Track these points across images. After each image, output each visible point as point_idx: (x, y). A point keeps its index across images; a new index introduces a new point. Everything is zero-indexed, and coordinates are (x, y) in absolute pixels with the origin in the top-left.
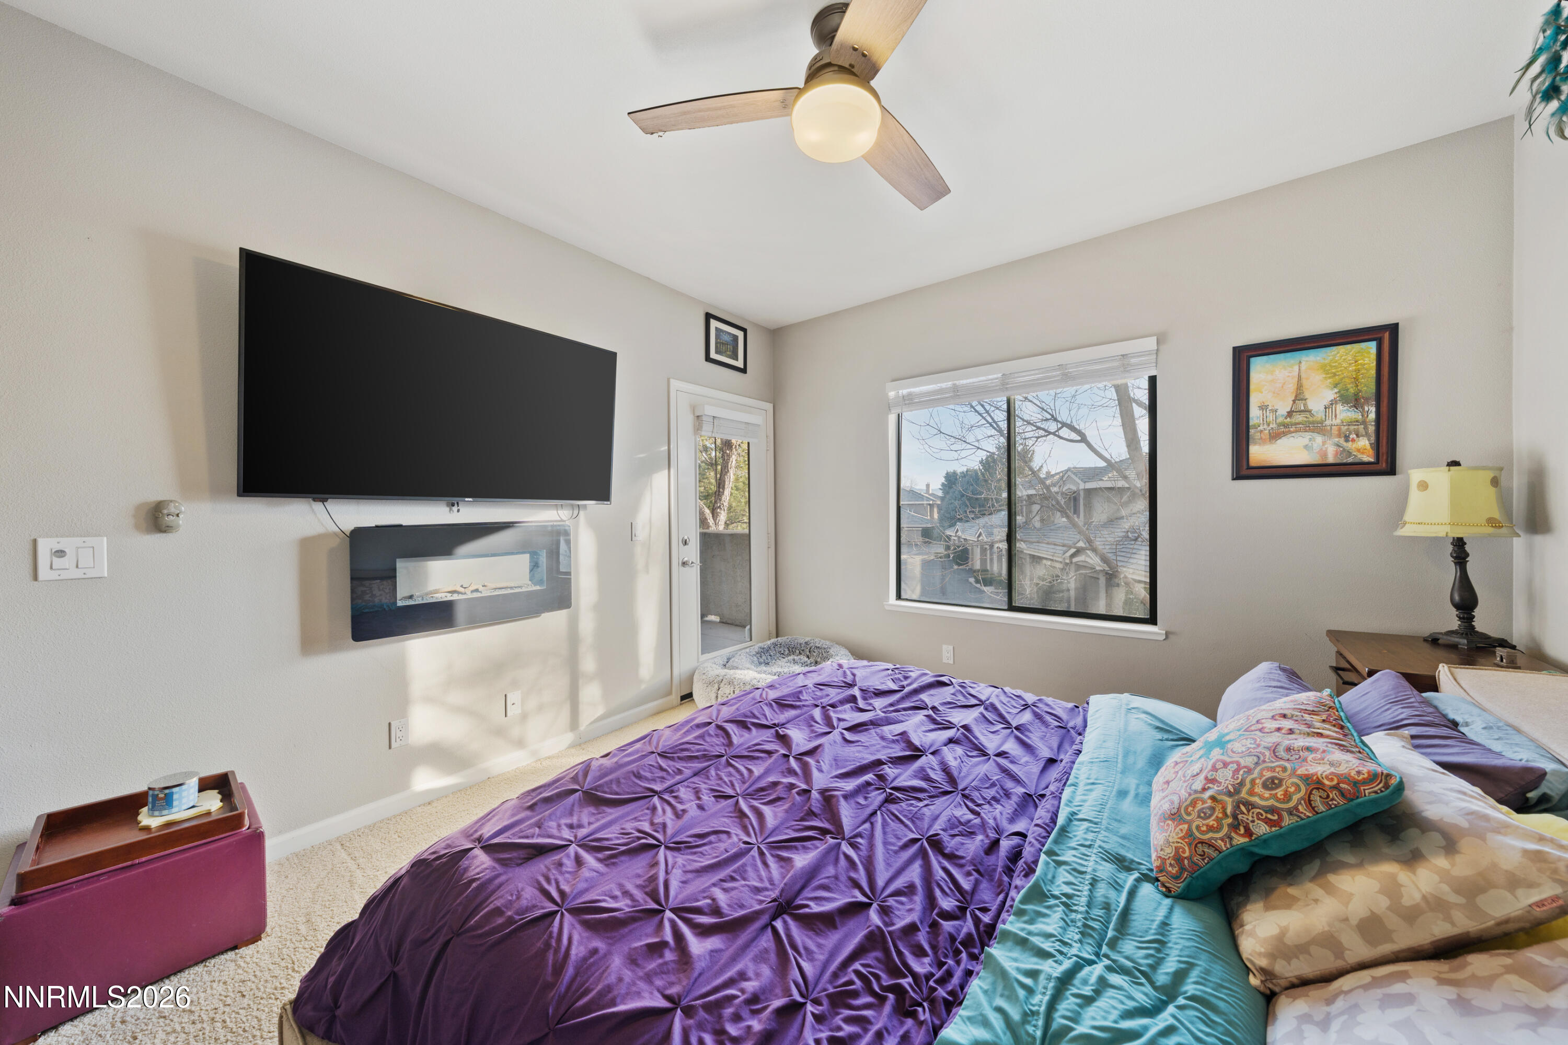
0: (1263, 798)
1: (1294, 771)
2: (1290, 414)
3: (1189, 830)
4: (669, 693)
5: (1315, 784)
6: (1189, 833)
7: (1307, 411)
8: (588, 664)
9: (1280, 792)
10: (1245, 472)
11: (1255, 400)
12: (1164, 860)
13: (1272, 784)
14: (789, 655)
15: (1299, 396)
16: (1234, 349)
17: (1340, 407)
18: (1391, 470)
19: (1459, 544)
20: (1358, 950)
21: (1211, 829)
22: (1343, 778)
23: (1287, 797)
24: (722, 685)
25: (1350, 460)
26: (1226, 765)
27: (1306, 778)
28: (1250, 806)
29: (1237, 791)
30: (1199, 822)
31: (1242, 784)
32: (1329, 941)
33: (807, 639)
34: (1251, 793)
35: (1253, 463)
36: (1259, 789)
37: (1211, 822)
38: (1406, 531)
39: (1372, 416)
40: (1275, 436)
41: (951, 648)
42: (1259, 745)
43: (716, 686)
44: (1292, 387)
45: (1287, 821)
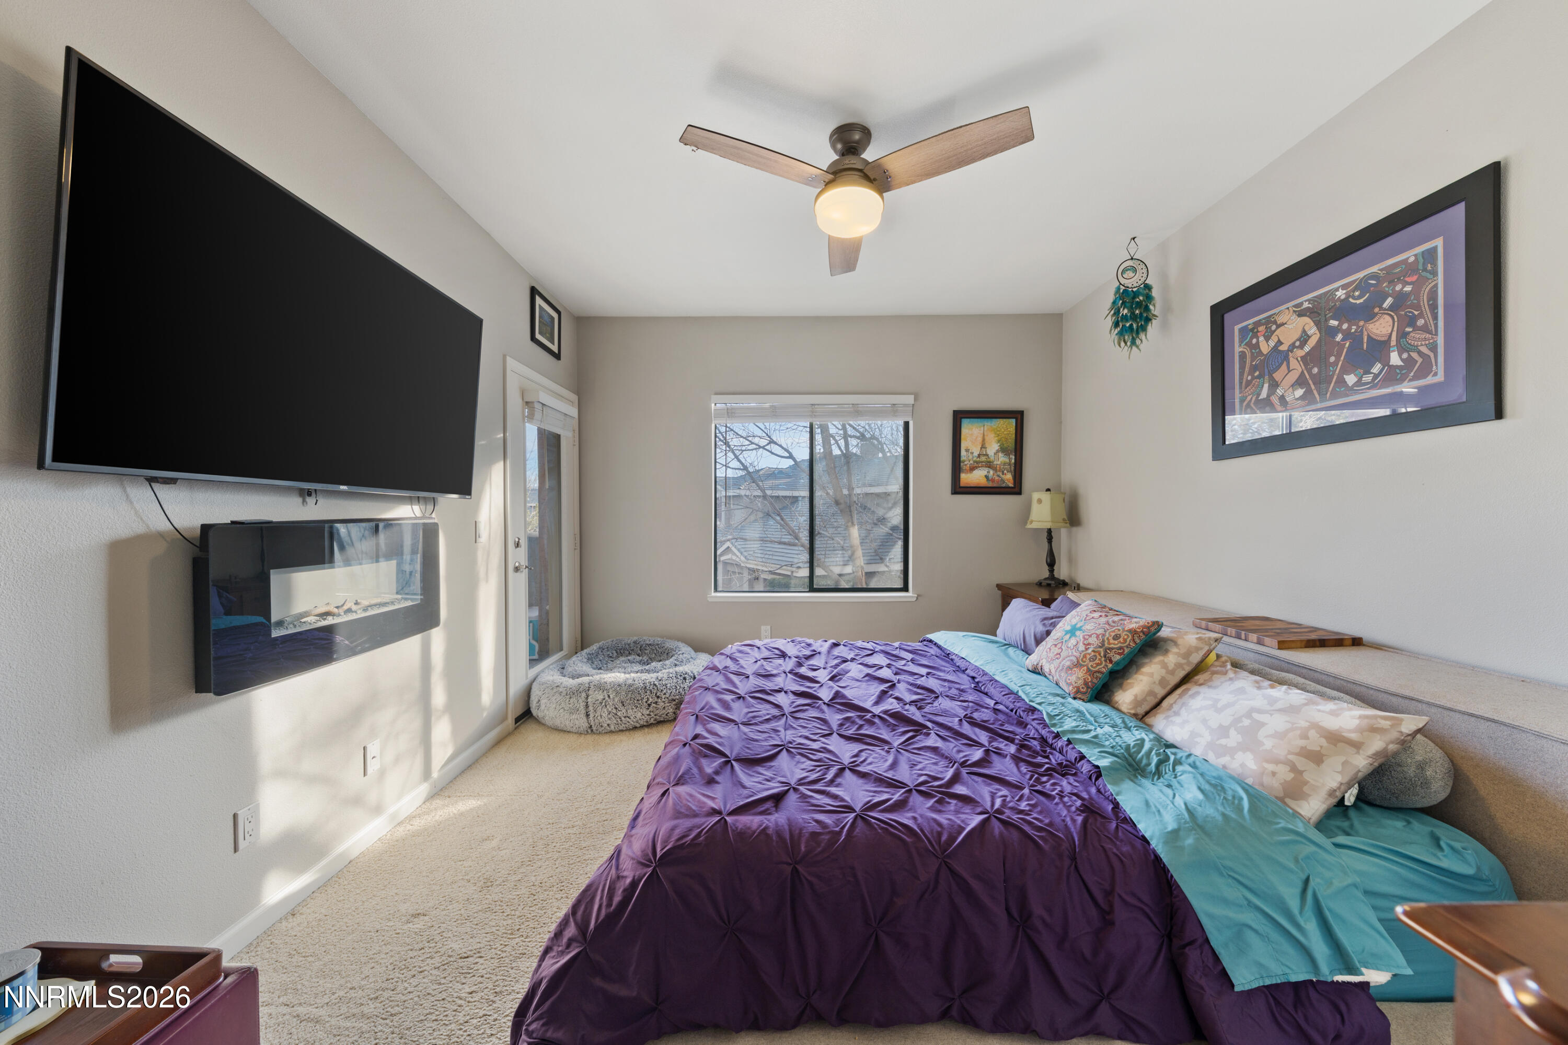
0: (1115, 644)
1: (1124, 630)
2: (979, 456)
3: (1088, 669)
4: (505, 718)
5: (1133, 632)
6: (1088, 670)
7: (987, 455)
8: (439, 697)
9: (1121, 640)
10: (958, 490)
11: (964, 445)
12: (1078, 688)
13: (1116, 637)
14: (617, 657)
15: (983, 447)
16: (954, 411)
17: (1000, 455)
18: (1019, 493)
19: (1049, 531)
20: (1161, 692)
21: (1098, 664)
22: (1144, 627)
23: (1125, 640)
24: (590, 692)
25: (1004, 485)
26: (1090, 636)
27: (1130, 631)
28: (1111, 649)
29: (1103, 645)
30: (1091, 663)
31: (1103, 641)
32: (1151, 693)
33: (635, 638)
34: (1109, 643)
35: (962, 484)
36: (1112, 641)
37: (1097, 661)
38: (1029, 526)
39: (1013, 461)
40: (972, 469)
41: (769, 627)
42: (1100, 624)
43: (584, 695)
44: (980, 439)
45: (1127, 651)
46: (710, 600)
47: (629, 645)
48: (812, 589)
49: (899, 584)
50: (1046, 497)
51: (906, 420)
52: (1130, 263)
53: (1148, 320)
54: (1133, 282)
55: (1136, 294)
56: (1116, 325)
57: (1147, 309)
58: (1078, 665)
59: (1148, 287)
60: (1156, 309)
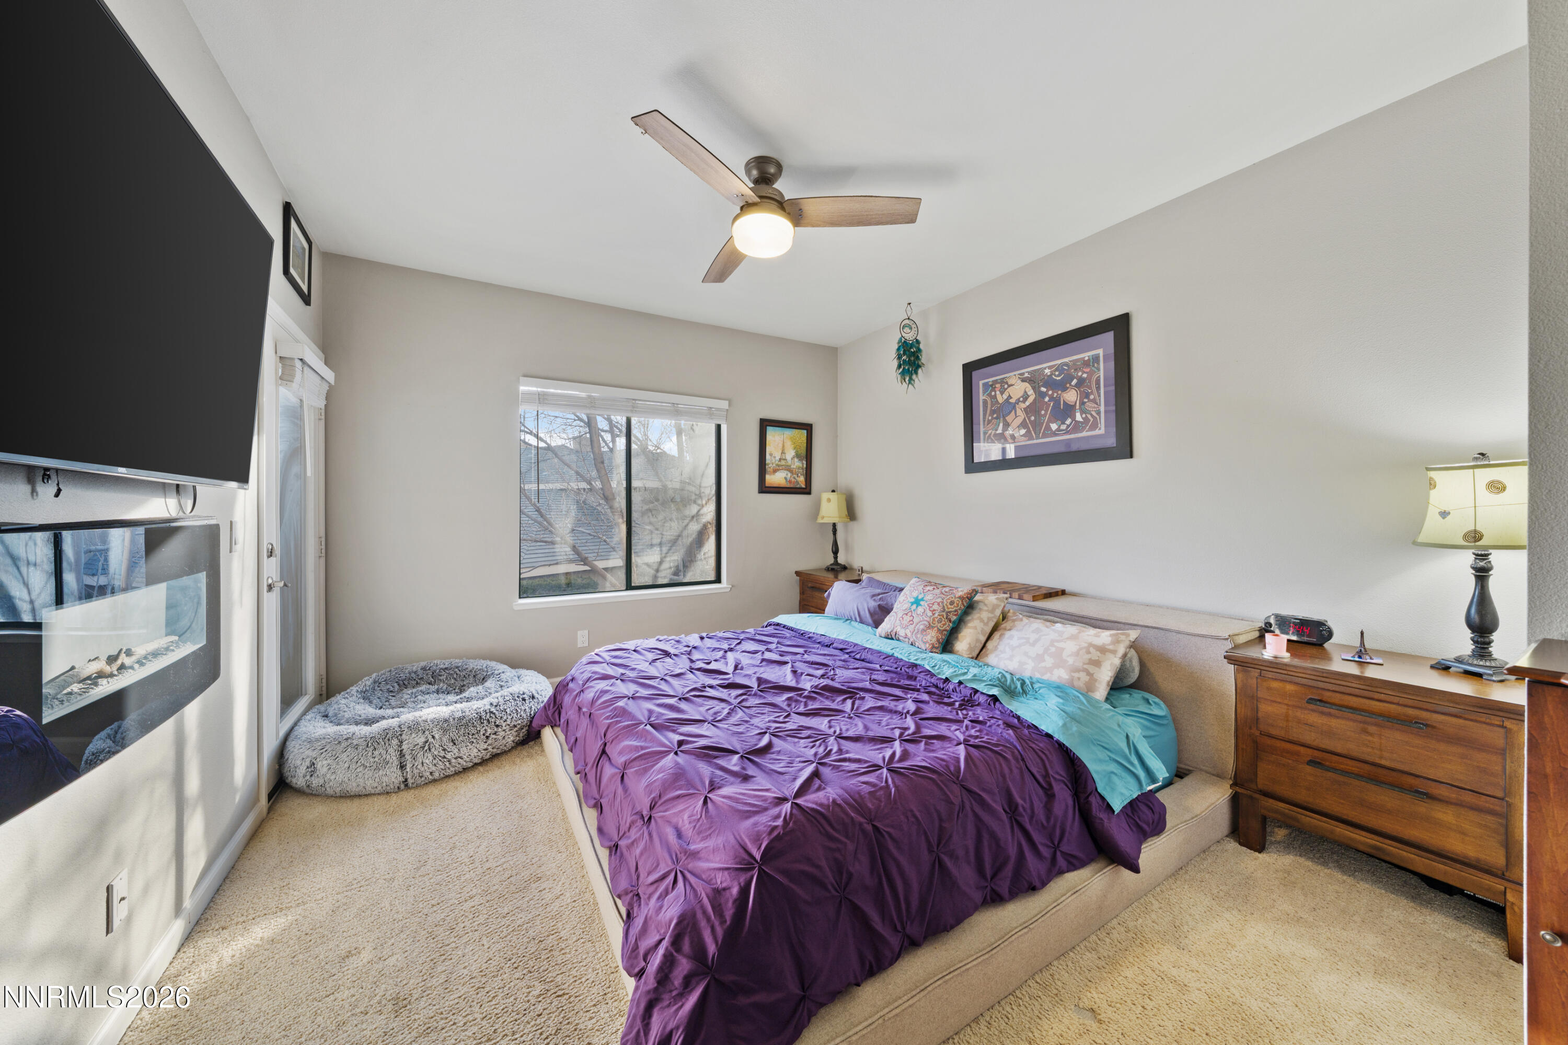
0: (952, 608)
1: (955, 597)
2: (780, 460)
3: (938, 629)
4: (256, 800)
5: (961, 598)
6: (939, 630)
7: (785, 459)
8: (193, 784)
9: (955, 604)
10: (764, 489)
11: (769, 449)
12: (933, 644)
13: (952, 603)
14: (400, 690)
15: (783, 453)
16: (761, 419)
17: (796, 460)
18: (809, 493)
19: (834, 525)
20: (983, 639)
21: (944, 625)
22: (968, 593)
23: (958, 605)
24: (404, 737)
25: (798, 486)
26: (933, 604)
27: (960, 597)
28: (950, 612)
29: (944, 610)
30: (939, 625)
31: (944, 607)
32: (977, 640)
33: (423, 664)
34: (948, 608)
35: (767, 485)
36: (950, 606)
37: (943, 622)
38: (820, 521)
39: (805, 466)
40: (775, 471)
41: (586, 632)
44: (781, 445)
45: (959, 612)
46: (516, 608)
47: (415, 673)
48: (629, 587)
49: (712, 577)
50: (833, 496)
51: (719, 423)
52: (907, 322)
53: (919, 366)
54: (909, 336)
55: (912, 346)
56: (899, 366)
57: (918, 358)
58: (930, 627)
59: (918, 342)
60: (923, 359)
